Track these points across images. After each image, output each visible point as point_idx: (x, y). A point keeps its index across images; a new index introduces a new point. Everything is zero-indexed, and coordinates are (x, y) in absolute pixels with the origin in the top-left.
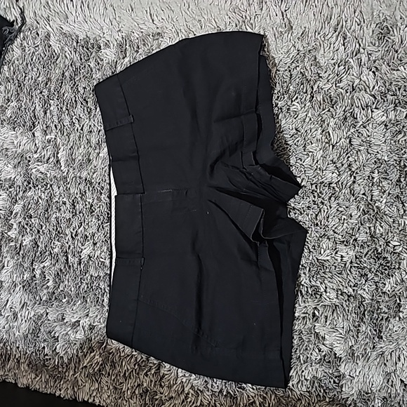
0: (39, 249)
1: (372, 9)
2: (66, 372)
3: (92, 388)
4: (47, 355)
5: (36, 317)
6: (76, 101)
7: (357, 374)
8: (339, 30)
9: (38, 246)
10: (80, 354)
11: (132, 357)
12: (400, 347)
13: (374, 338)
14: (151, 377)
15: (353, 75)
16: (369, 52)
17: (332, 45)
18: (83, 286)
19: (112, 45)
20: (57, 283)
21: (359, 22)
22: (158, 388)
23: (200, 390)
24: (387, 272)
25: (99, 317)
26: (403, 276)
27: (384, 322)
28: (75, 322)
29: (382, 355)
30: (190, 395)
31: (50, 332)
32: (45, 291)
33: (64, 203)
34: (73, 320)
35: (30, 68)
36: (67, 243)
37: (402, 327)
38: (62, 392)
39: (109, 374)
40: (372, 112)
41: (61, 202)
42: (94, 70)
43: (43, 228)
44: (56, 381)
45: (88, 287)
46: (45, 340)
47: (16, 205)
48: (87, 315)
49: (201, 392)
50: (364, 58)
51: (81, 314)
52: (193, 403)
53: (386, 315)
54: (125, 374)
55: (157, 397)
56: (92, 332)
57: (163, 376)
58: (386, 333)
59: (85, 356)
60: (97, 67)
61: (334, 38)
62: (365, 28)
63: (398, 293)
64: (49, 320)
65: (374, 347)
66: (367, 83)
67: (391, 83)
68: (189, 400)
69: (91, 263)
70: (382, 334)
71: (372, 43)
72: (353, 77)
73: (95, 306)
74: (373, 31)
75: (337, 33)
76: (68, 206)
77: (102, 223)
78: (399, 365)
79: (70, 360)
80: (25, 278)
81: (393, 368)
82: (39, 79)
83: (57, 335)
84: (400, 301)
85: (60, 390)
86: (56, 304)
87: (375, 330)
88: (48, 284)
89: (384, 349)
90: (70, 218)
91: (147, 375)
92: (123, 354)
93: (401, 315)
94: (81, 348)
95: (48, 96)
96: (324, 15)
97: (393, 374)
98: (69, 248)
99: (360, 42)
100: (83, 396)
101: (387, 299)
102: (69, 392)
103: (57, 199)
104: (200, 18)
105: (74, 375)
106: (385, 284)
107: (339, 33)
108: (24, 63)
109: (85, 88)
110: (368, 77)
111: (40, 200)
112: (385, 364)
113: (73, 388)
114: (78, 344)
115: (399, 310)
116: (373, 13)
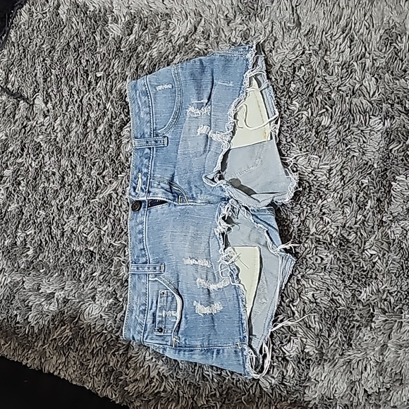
0: (24, 217)
1: (383, 14)
2: (35, 342)
3: (59, 361)
4: (18, 323)
5: (12, 284)
6: (77, 73)
7: (323, 379)
8: (347, 31)
9: (23, 214)
10: (51, 326)
11: (102, 335)
12: (368, 357)
13: (343, 345)
14: (118, 357)
15: (355, 78)
16: (375, 58)
17: (338, 46)
18: (61, 259)
19: (120, 20)
20: (37, 252)
21: (368, 26)
22: (123, 369)
23: (165, 376)
24: (364, 280)
25: (74, 291)
26: (380, 286)
27: (354, 330)
28: (50, 294)
29: (348, 362)
30: (155, 380)
31: (24, 301)
32: (24, 259)
33: (54, 174)
34: (49, 292)
35: (35, 35)
36: (52, 214)
37: (372, 337)
38: (29, 362)
39: (77, 350)
40: (370, 118)
41: (51, 173)
42: (98, 43)
43: (30, 197)
44: (24, 350)
45: (66, 261)
46: (18, 308)
47: (6, 170)
48: (63, 288)
49: (166, 378)
50: (369, 63)
51: (57, 286)
52: (157, 388)
53: (358, 324)
54: (93, 350)
55: (122, 378)
56: (65, 306)
57: (131, 357)
58: (356, 341)
59: (56, 329)
60: (102, 41)
61: (342, 39)
62: (373, 33)
63: (372, 302)
64: (24, 288)
65: (343, 354)
66: (368, 88)
67: (393, 92)
68: (153, 384)
69: (74, 236)
70: (352, 342)
71: (378, 48)
72: (355, 81)
73: (71, 280)
74: (381, 37)
75: (345, 34)
76: (58, 177)
77: (88, 198)
78: (365, 374)
79: (40, 331)
80: (6, 244)
81: (359, 377)
82: (43, 46)
83: (30, 304)
84: (374, 311)
85: (27, 359)
86: (33, 273)
87: (345, 337)
88: (28, 253)
89: (352, 357)
90: (57, 190)
91: (114, 355)
92: (93, 331)
93: (373, 324)
94: (53, 320)
95: (50, 65)
96: (334, 15)
97: (357, 383)
98: (53, 219)
99: (367, 46)
100: (49, 368)
101: (361, 307)
102: (35, 362)
103: (46, 169)
104: (211, 4)
105: (42, 346)
106: (361, 293)
107: (347, 35)
108: (30, 29)
109: (87, 61)
110: (370, 83)
111: (30, 168)
112: (351, 372)
113: (41, 359)
114: (50, 315)
115: (371, 320)
116: (383, 18)
